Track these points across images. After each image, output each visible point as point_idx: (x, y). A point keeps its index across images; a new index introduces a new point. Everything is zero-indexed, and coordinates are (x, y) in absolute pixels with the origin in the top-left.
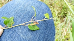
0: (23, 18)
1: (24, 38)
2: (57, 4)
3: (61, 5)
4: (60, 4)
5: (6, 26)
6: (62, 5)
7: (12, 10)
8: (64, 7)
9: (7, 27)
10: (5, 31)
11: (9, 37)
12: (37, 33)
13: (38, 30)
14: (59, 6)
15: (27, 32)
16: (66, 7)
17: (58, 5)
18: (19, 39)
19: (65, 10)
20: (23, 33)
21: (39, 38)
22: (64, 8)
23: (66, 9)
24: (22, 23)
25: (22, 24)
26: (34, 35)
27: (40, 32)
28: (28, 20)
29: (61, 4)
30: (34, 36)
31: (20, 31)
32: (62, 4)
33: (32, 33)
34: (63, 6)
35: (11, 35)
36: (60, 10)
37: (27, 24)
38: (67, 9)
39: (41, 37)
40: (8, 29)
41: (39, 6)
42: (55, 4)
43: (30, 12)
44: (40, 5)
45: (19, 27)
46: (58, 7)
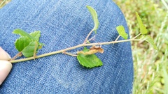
0: (63, 36)
1: (67, 87)
2: (127, 5)
3: (136, 8)
4: (134, 5)
5: (18, 55)
6: (139, 9)
7: (34, 14)
8: (144, 12)
9: (23, 57)
10: (16, 67)
11: (28, 85)
12: (96, 74)
13: (99, 66)
14: (132, 9)
15: (74, 71)
16: (147, 12)
17: (130, 8)
18: (54, 88)
19: (145, 19)
20: (65, 74)
21: (100, 88)
22: (143, 15)
23: (147, 17)
24: (62, 48)
25: (62, 51)
26: (89, 79)
27: (103, 72)
28: (77, 40)
29: (137, 6)
30: (90, 82)
31: (57, 67)
32: (139, 5)
33: (85, 73)
34: (141, 11)
35: (32, 79)
36: (134, 18)
37: (73, 51)
38: (149, 18)
39: (106, 86)
40: (25, 62)
41: (101, 6)
42: (124, 4)
43: (80, 20)
44: (105, 5)
45: (54, 59)
46: (129, 12)
